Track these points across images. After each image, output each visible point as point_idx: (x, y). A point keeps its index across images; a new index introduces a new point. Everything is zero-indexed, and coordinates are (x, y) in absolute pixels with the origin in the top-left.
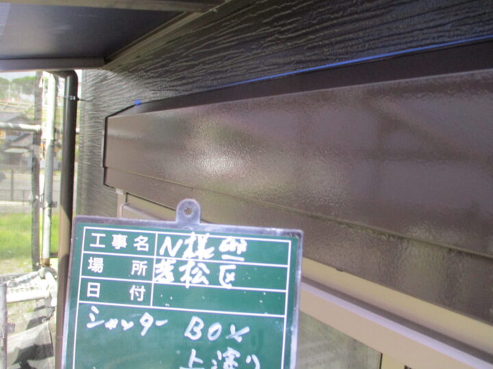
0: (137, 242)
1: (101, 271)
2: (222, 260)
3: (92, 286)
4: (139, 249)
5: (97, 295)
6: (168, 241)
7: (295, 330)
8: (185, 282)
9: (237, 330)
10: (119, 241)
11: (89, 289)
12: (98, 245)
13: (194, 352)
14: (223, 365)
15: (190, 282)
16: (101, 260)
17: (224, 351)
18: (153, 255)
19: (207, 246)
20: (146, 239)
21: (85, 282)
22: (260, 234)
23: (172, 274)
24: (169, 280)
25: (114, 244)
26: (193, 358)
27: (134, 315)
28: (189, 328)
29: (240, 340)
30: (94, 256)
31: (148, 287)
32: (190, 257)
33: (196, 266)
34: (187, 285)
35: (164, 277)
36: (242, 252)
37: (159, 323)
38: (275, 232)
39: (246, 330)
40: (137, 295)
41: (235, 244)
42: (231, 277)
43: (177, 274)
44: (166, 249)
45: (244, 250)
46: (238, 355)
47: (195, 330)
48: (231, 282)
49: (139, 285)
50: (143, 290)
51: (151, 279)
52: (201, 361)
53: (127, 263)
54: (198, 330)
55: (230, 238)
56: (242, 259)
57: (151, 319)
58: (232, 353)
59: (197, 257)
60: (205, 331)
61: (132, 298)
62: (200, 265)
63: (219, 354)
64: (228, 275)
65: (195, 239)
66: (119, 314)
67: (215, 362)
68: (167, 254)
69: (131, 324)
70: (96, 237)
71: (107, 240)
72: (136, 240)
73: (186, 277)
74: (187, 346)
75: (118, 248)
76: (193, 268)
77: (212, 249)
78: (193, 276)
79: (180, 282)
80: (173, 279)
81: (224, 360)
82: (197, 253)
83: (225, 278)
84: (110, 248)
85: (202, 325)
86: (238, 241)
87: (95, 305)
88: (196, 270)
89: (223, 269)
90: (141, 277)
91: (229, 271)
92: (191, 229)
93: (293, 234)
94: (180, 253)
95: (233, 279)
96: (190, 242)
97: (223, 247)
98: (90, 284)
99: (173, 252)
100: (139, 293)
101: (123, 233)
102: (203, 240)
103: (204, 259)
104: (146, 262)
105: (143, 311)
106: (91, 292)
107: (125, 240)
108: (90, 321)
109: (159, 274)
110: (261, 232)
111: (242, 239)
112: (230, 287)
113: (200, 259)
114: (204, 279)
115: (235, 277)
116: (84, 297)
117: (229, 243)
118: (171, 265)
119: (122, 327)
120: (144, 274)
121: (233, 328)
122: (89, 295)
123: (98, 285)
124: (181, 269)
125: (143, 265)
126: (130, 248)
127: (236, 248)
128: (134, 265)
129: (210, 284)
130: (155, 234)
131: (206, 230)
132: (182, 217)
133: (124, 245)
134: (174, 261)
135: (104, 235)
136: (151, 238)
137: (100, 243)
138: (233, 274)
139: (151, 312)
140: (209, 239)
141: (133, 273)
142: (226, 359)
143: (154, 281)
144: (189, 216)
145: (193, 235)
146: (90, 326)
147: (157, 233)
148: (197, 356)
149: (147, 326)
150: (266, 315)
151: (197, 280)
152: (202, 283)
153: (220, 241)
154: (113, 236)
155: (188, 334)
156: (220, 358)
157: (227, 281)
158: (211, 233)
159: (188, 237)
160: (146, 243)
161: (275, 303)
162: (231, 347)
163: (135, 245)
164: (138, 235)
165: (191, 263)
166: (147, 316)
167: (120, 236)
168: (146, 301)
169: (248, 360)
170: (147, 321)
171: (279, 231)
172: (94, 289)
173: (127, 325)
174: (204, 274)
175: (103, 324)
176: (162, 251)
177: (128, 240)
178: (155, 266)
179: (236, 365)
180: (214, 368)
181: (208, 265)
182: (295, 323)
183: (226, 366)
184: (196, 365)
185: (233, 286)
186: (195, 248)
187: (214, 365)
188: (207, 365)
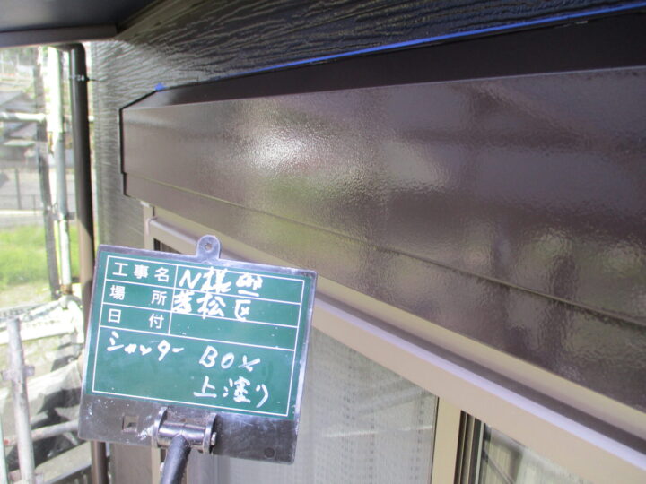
0: (158, 273)
1: (122, 299)
2: (238, 294)
3: (113, 313)
4: (159, 280)
5: (118, 321)
6: (187, 274)
7: (303, 363)
8: (202, 313)
9: (248, 361)
10: (141, 271)
11: (111, 315)
12: (120, 274)
13: (207, 379)
14: (233, 392)
15: (207, 314)
16: (123, 288)
17: (235, 379)
18: (173, 286)
19: (225, 281)
20: (167, 271)
21: (107, 308)
22: (276, 272)
23: (190, 305)
24: (187, 310)
25: (136, 274)
26: (206, 384)
27: (153, 342)
28: (204, 356)
29: (251, 369)
30: (116, 284)
31: (166, 316)
32: (208, 290)
33: (213, 298)
34: (204, 316)
35: (183, 307)
36: (258, 289)
37: (176, 350)
38: (290, 271)
39: (257, 361)
40: (156, 323)
41: (250, 281)
42: (246, 311)
43: (195, 305)
44: (186, 281)
45: (260, 286)
46: (249, 383)
47: (209, 358)
48: (245, 316)
49: (159, 314)
50: (161, 318)
51: (170, 309)
52: (214, 388)
53: (149, 292)
54: (212, 358)
55: (247, 275)
56: (257, 295)
57: (168, 346)
58: (242, 382)
59: (214, 291)
60: (218, 360)
61: (151, 326)
62: (217, 298)
63: (231, 381)
64: (243, 309)
65: (213, 273)
66: (138, 340)
67: (226, 389)
68: (186, 286)
69: (149, 350)
70: (118, 266)
71: (130, 270)
72: (157, 271)
73: (203, 309)
74: (201, 372)
75: (139, 277)
76: (210, 301)
77: (229, 284)
78: (210, 308)
79: (197, 313)
80: (190, 310)
81: (235, 387)
82: (215, 287)
83: (240, 311)
84: (132, 277)
85: (216, 354)
86: (255, 278)
87: (116, 330)
88: (213, 303)
89: (239, 303)
90: (160, 306)
91: (244, 305)
92: (211, 263)
93: (308, 274)
94: (198, 286)
95: (248, 313)
96: (208, 276)
97: (240, 283)
98: (111, 310)
99: (192, 285)
100: (158, 321)
101: (145, 264)
102: (221, 275)
103: (221, 292)
104: (165, 293)
105: (161, 339)
106: (113, 318)
107: (146, 270)
108: (110, 345)
109: (178, 304)
110: (277, 270)
111: (259, 276)
112: (244, 320)
113: (217, 293)
114: (220, 311)
115: (249, 311)
116: (105, 322)
117: (245, 279)
118: (190, 296)
119: (141, 352)
120: (163, 304)
121: (245, 358)
122: (110, 320)
123: (120, 311)
125: (163, 295)
126: (151, 278)
127: (253, 284)
128: (154, 295)
129: (225, 317)
130: (175, 267)
131: (225, 265)
132: (202, 252)
133: (146, 275)
134: (192, 293)
135: (126, 265)
136: (171, 274)
137: (122, 272)
138: (248, 308)
139: (169, 339)
140: (227, 274)
141: (153, 302)
142: (237, 387)
143: (173, 311)
144: (209, 251)
145: (212, 269)
146: (110, 349)
147: (177, 265)
148: (209, 383)
149: (164, 352)
150: (277, 348)
151: (213, 312)
152: (218, 315)
153: (237, 276)
154: (136, 266)
155: (202, 362)
156: (231, 385)
157: (242, 314)
158: (229, 269)
159: (207, 271)
160: (167, 274)
161: (285, 338)
162: (242, 376)
163: (156, 276)
164: (159, 266)
165: (209, 296)
166: (164, 343)
167: (142, 266)
168: (164, 329)
169: (258, 389)
170: (164, 348)
171: (294, 270)
172: (115, 316)
173: (145, 351)
174: (220, 306)
175: (123, 349)
176: (181, 284)
177: (149, 272)
178: (174, 296)
179: (246, 392)
180: (225, 395)
181: (224, 298)
182: (304, 357)
183: (236, 393)
184: (208, 390)
185: (247, 319)
186: (213, 282)
187: (225, 392)
188: (219, 391)
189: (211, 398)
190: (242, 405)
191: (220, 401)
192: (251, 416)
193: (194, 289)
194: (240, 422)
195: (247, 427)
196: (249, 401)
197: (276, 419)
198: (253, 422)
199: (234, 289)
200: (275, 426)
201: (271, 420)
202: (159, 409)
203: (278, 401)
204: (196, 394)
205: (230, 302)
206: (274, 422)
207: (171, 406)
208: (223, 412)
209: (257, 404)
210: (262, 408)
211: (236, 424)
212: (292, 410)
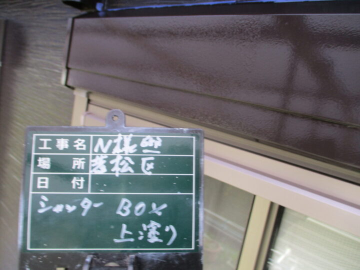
0: (77, 144)
1: (49, 168)
2: (143, 153)
3: (41, 180)
4: (78, 149)
5: (46, 187)
6: (100, 142)
7: (201, 204)
8: (115, 172)
9: (157, 207)
10: (62, 144)
11: (39, 182)
12: (45, 148)
13: (124, 226)
14: (147, 235)
15: (119, 172)
16: (49, 159)
17: (148, 223)
18: (89, 152)
19: (131, 144)
20: (83, 141)
21: (36, 177)
23: (104, 167)
24: (103, 171)
25: (58, 146)
26: (124, 230)
27: (76, 200)
28: (120, 208)
29: (160, 214)
30: (42, 156)
31: (86, 177)
32: (118, 152)
33: (123, 159)
34: (117, 174)
35: (99, 169)
36: (159, 147)
37: (97, 205)
38: (182, 131)
39: (164, 206)
40: (78, 184)
41: (152, 141)
42: (151, 166)
43: (109, 166)
44: (100, 147)
45: (160, 145)
46: (159, 226)
47: (124, 208)
48: (151, 170)
49: (79, 176)
50: (82, 180)
51: (88, 172)
52: (130, 233)
53: (70, 159)
54: (127, 208)
55: (148, 137)
56: (159, 152)
57: (90, 203)
59: (124, 153)
60: (132, 209)
61: (74, 187)
62: (127, 158)
63: (145, 227)
64: (148, 164)
65: (122, 138)
66: (64, 200)
67: (141, 233)
68: (100, 151)
69: (74, 208)
70: (43, 142)
71: (53, 144)
72: (75, 142)
73: (116, 168)
74: (119, 221)
75: (61, 148)
76: (121, 161)
77: (135, 146)
78: (121, 167)
79: (111, 172)
80: (106, 170)
81: (148, 230)
82: (124, 149)
83: (146, 167)
84: (55, 149)
85: (130, 205)
86: (155, 138)
87: (45, 195)
88: (124, 162)
89: (144, 160)
90: (81, 171)
91: (149, 162)
92: (118, 131)
93: (196, 131)
94: (110, 150)
95: (152, 168)
96: (118, 141)
97: (144, 144)
98: (39, 178)
99: (105, 150)
100: (80, 182)
101: (64, 137)
102: (128, 139)
103: (129, 153)
104: (83, 159)
105: (83, 197)
106: (41, 185)
107: (67, 142)
108: (40, 208)
109: (95, 167)
110: (172, 131)
111: (158, 137)
112: (150, 174)
113: (126, 154)
114: (130, 169)
115: (154, 166)
116: (35, 189)
117: (147, 141)
118: (105, 159)
119: (67, 210)
120: (83, 168)
121: (154, 205)
122: (39, 187)
123: (47, 179)
124: (112, 162)
125: (82, 161)
126: (71, 149)
127: (154, 143)
128: (74, 161)
129: (135, 173)
130: (90, 137)
131: (130, 131)
132: (111, 123)
133: (67, 146)
134: (106, 157)
135: (50, 140)
136: (87, 143)
137: (48, 146)
138: (152, 164)
139: (90, 197)
140: (133, 138)
141: (74, 167)
142: (150, 230)
143: (90, 173)
144: (116, 122)
145: (120, 135)
146: (41, 211)
147: (92, 136)
148: (127, 229)
149: (87, 208)
150: (179, 193)
151: (124, 170)
152: (129, 172)
153: (141, 139)
154: (57, 140)
155: (119, 212)
156: (145, 229)
157: (148, 169)
158: (134, 134)
159: (116, 138)
160: (84, 144)
161: (185, 184)
162: (153, 220)
163: (75, 146)
164: (76, 138)
165: (119, 157)
166: (86, 200)
167: (62, 140)
168: (85, 189)
169: (167, 229)
170: (87, 204)
171: (185, 130)
172: (43, 182)
173: (70, 209)
175: (51, 210)
176: (96, 150)
177: (69, 143)
178: (91, 161)
179: (158, 233)
180: (141, 238)
181: (133, 158)
182: (201, 198)
183: (149, 235)
184: (127, 236)
185: (153, 173)
186: (122, 146)
187: (140, 235)
188: (135, 236)
189: (130, 242)
190: (156, 245)
191: (137, 244)
192: (164, 253)
193: (108, 153)
194: (155, 259)
195: (161, 263)
196: (161, 241)
197: (184, 253)
198: (166, 258)
199: (140, 150)
200: (184, 259)
201: (180, 254)
202: (86, 258)
203: (184, 238)
204: (116, 241)
205: (137, 161)
206: (183, 256)
207: (96, 254)
208: (140, 253)
209: (168, 242)
210: (172, 246)
211: (152, 261)
212: (197, 243)
